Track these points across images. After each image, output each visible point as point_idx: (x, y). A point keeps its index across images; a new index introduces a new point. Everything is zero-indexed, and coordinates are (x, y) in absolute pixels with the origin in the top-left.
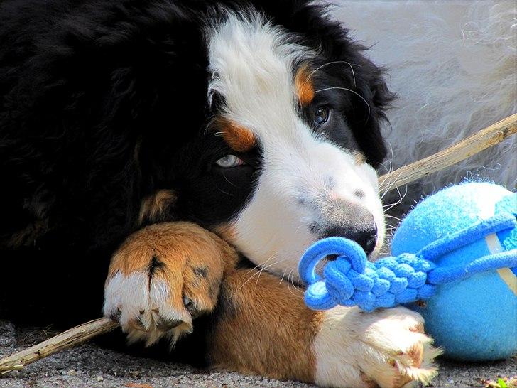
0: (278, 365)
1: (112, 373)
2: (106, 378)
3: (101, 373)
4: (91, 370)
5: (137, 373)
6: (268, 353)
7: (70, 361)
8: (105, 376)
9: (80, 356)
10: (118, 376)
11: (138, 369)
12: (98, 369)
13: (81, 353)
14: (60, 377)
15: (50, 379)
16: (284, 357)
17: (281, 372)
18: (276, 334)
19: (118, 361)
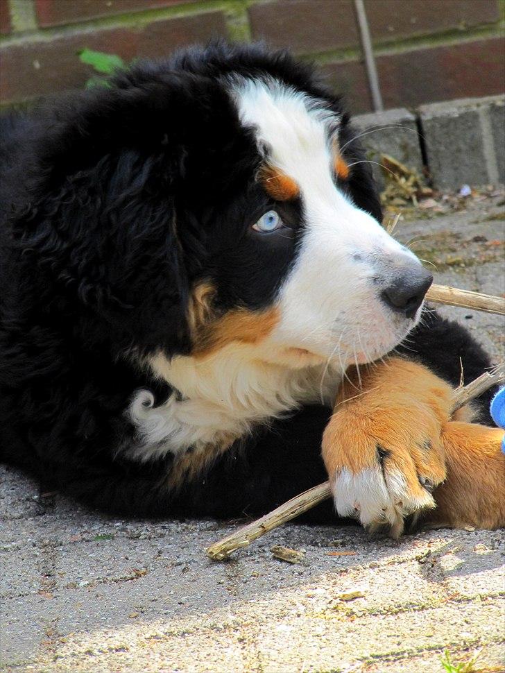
0: (489, 511)
1: (316, 544)
2: (310, 550)
3: (305, 545)
4: (295, 544)
5: (340, 541)
6: (480, 503)
7: (273, 537)
8: (308, 548)
9: (283, 532)
10: (322, 546)
11: (342, 537)
12: (301, 542)
13: (284, 528)
14: (262, 554)
15: (252, 558)
16: (495, 505)
17: (493, 518)
18: (483, 482)
19: (322, 532)
